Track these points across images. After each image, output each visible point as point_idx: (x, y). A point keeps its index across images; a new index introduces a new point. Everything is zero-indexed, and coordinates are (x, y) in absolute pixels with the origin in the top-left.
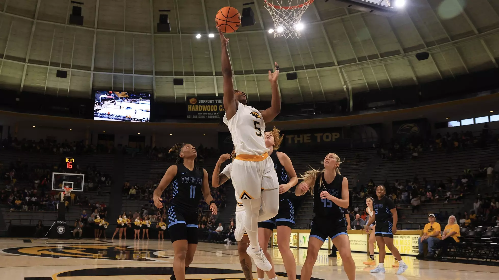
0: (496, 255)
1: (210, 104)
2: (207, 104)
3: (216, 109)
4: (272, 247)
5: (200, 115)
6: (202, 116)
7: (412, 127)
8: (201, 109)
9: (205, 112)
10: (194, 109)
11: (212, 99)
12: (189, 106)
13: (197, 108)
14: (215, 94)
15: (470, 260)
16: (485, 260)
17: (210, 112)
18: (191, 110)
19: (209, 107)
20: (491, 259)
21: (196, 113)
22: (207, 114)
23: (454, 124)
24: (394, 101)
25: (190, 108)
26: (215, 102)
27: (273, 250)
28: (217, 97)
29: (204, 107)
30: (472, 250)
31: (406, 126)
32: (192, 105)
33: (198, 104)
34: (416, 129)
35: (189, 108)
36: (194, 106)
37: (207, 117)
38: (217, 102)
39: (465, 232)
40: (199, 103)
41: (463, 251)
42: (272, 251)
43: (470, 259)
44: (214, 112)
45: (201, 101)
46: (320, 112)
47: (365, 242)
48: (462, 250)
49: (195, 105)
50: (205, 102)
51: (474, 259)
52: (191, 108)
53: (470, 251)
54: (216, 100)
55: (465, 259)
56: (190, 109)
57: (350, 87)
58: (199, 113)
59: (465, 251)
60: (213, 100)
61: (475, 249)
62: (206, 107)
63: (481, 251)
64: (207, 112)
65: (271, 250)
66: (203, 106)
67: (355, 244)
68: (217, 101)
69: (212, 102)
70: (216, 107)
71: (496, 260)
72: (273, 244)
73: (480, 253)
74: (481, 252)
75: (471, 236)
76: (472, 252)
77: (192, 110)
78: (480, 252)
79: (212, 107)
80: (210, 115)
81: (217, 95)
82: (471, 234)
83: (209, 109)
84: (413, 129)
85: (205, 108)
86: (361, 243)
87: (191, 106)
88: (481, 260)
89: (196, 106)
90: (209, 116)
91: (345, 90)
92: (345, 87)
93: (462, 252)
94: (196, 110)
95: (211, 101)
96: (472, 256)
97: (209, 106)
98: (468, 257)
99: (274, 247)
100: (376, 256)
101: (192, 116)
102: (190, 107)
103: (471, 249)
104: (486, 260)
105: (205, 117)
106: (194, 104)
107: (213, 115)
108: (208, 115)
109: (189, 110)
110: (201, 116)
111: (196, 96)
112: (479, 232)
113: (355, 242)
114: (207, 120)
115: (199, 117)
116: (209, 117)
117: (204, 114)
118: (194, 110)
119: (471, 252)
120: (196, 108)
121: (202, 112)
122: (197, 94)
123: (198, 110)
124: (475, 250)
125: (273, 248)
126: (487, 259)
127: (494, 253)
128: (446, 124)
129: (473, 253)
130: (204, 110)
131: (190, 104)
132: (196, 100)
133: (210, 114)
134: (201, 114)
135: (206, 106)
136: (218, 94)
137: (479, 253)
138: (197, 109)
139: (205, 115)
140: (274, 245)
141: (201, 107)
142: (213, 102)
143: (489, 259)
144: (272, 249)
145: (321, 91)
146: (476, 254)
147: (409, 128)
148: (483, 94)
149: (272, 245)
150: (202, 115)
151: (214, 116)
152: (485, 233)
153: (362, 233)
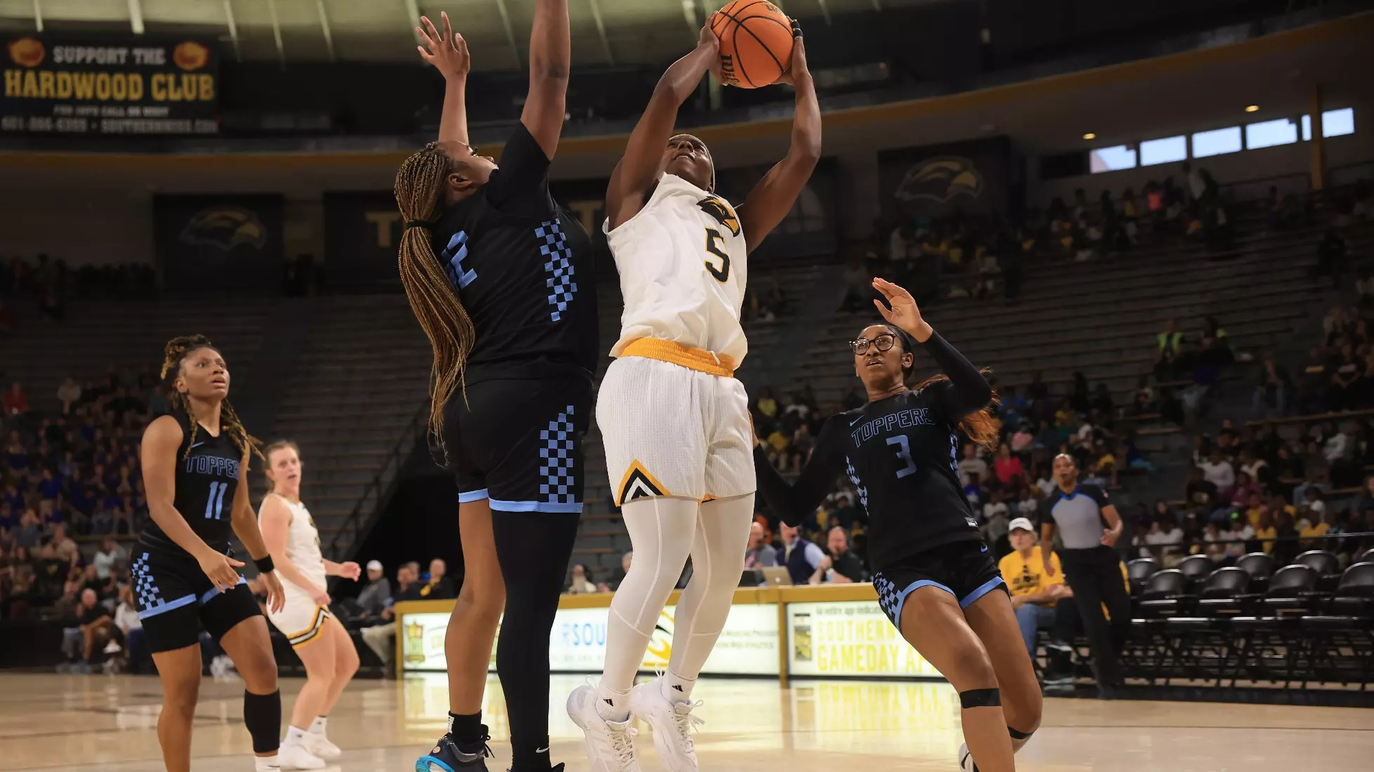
0: (1253, 660)
1: (111, 69)
2: (94, 68)
3: (136, 90)
4: (399, 674)
5: (66, 116)
6: (75, 122)
7: (954, 174)
8: (65, 88)
9: (85, 102)
10: (34, 87)
11: (117, 45)
12: (8, 74)
13: (51, 85)
14: (127, 24)
15: (1160, 687)
16: (1213, 683)
17: (111, 102)
18: (18, 92)
19: (103, 83)
20: (1234, 677)
21: (44, 106)
22: (95, 111)
23: (1114, 158)
24: (882, 65)
25: (12, 82)
26: (130, 58)
27: (403, 687)
28: (138, 36)
29: (80, 79)
30: (1168, 646)
31: (929, 169)
32: (24, 70)
33: (49, 65)
34: (968, 179)
35: (9, 84)
36: (30, 76)
37: (99, 126)
38: (138, 61)
39: (1144, 579)
40: (58, 59)
41: (1138, 653)
42: (399, 691)
43: (1160, 681)
44: (127, 103)
45: (63, 53)
46: (590, 113)
47: (770, 634)
48: (1132, 651)
49: (37, 70)
50: (84, 60)
51: (1174, 682)
52: (17, 82)
53: (1162, 649)
54: (138, 52)
55: (1143, 681)
56: (13, 88)
57: (709, 5)
58: (57, 109)
59: (1145, 651)
60: (123, 52)
61: (1177, 643)
62: (88, 80)
63: (1201, 651)
64: (95, 101)
65: (394, 688)
66: (76, 76)
67: (734, 645)
68: (142, 58)
69: (118, 57)
70: (135, 84)
71: (1254, 681)
72: (402, 663)
73: (1197, 659)
74: (1201, 653)
75: (1161, 595)
76: (1169, 653)
77: (26, 93)
78: (1195, 653)
79: (119, 84)
80: (110, 118)
81: (138, 27)
82: (1163, 586)
83: (103, 89)
84: (959, 180)
85: (84, 87)
86: (757, 639)
87: (18, 74)
88: (1199, 682)
89: (44, 75)
90: (104, 123)
91: (691, 17)
92: (688, 4)
93: (1132, 657)
94: (43, 94)
95: (110, 55)
96: (1168, 669)
97: (103, 76)
98: (1151, 675)
99: (408, 675)
100: (812, 689)
101: (27, 119)
102: (13, 77)
103: (1162, 645)
104: (1218, 683)
105: (89, 124)
106: (31, 63)
107: (127, 117)
108: (99, 119)
109: (8, 92)
110: (68, 122)
111: (40, 27)
112: (1193, 576)
113: (736, 639)
114: (95, 139)
115: (60, 125)
116: (108, 126)
117: (83, 110)
118: (35, 93)
119: (1164, 656)
120: (44, 85)
121: (73, 101)
122: (45, 22)
123: (52, 93)
124: (1177, 645)
125: (403, 679)
126: (1219, 677)
127: (1244, 658)
128: (1080, 161)
129: (1170, 657)
130: (79, 95)
131: (13, 66)
132: (38, 45)
133: (111, 111)
134: (67, 110)
135: (92, 76)
136: (146, 24)
137: (1190, 657)
138: (48, 90)
139: (90, 119)
140: (408, 665)
141: (65, 82)
142: (123, 61)
143: (1227, 677)
144: (399, 683)
145: (593, 22)
146: (1183, 660)
147: (939, 175)
148: (1223, 40)
149: (398, 667)
150: (74, 116)
151: (128, 123)
152: (1212, 581)
153: (757, 600)
